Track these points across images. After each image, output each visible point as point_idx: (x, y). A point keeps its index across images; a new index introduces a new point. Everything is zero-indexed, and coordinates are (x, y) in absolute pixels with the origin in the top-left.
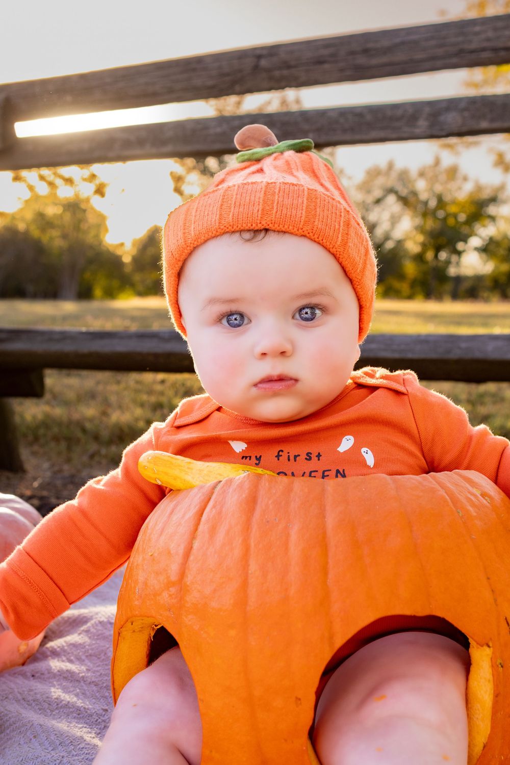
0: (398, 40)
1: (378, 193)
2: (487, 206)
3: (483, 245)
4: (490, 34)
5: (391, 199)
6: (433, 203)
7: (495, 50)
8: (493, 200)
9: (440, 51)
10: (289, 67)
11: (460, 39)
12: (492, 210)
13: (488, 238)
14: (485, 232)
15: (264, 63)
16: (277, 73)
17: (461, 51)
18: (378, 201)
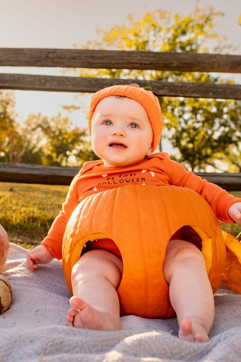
0: (105, 55)
1: (33, 126)
2: (80, 136)
3: (78, 153)
4: (139, 58)
5: (39, 129)
6: (57, 133)
7: (141, 64)
8: (83, 134)
9: (121, 61)
10: (61, 58)
11: (129, 58)
12: (82, 138)
13: (79, 150)
14: (79, 147)
15: (50, 55)
16: (56, 60)
17: (129, 62)
18: (34, 129)
